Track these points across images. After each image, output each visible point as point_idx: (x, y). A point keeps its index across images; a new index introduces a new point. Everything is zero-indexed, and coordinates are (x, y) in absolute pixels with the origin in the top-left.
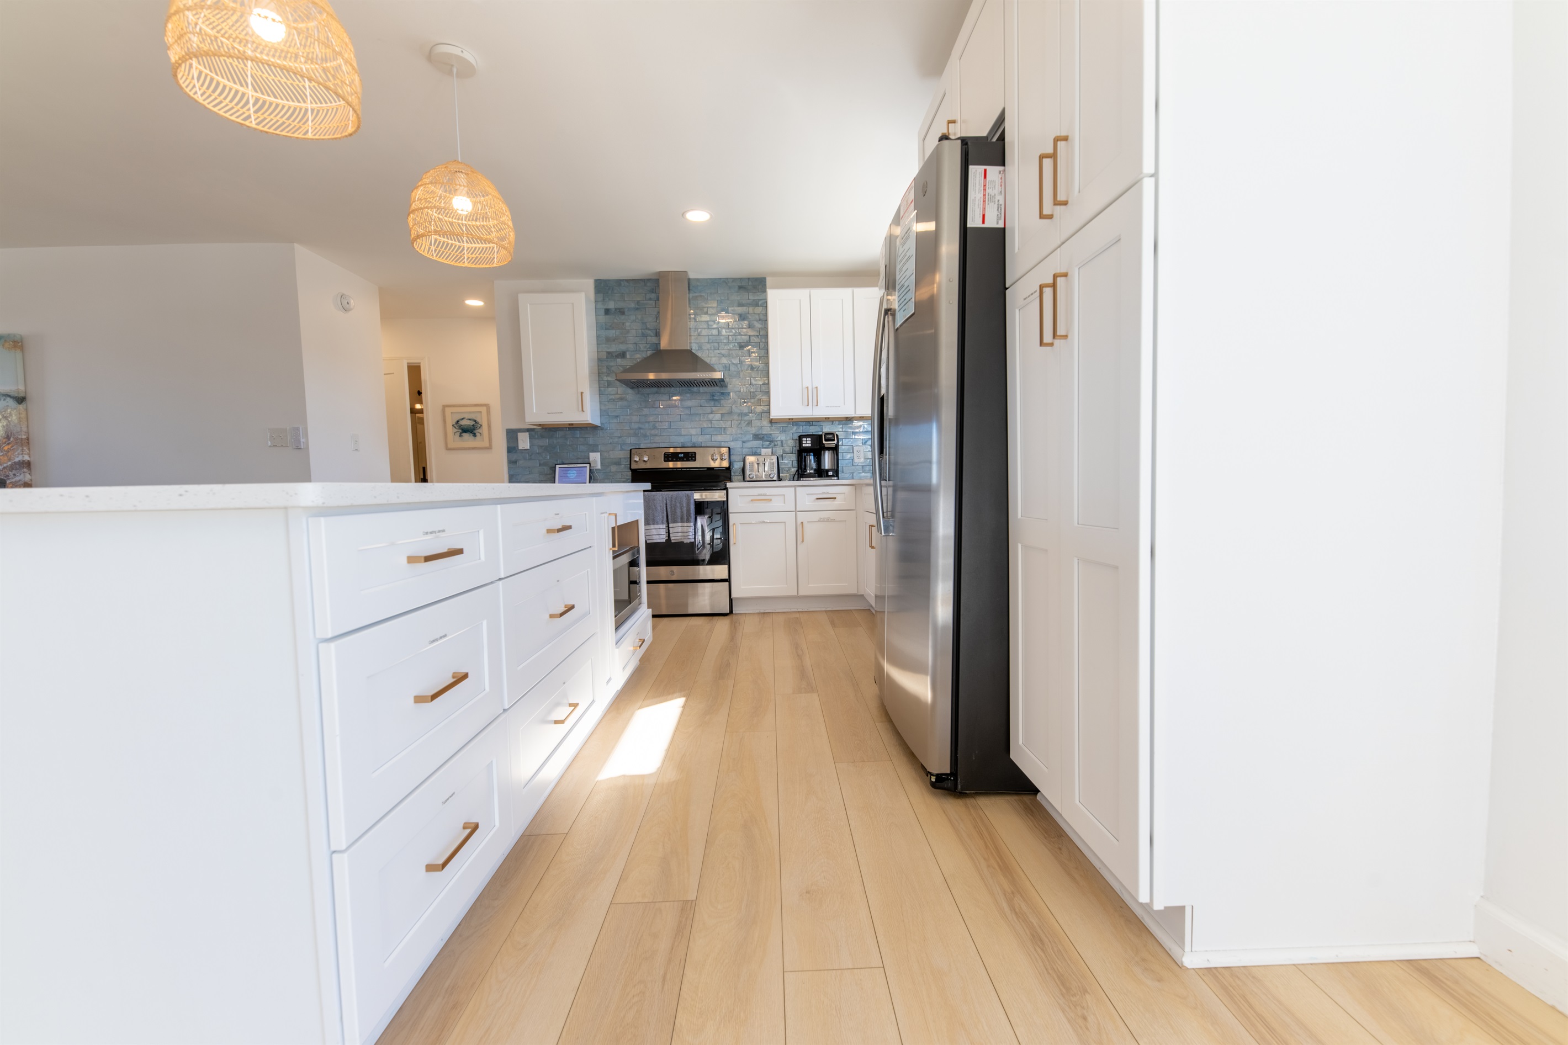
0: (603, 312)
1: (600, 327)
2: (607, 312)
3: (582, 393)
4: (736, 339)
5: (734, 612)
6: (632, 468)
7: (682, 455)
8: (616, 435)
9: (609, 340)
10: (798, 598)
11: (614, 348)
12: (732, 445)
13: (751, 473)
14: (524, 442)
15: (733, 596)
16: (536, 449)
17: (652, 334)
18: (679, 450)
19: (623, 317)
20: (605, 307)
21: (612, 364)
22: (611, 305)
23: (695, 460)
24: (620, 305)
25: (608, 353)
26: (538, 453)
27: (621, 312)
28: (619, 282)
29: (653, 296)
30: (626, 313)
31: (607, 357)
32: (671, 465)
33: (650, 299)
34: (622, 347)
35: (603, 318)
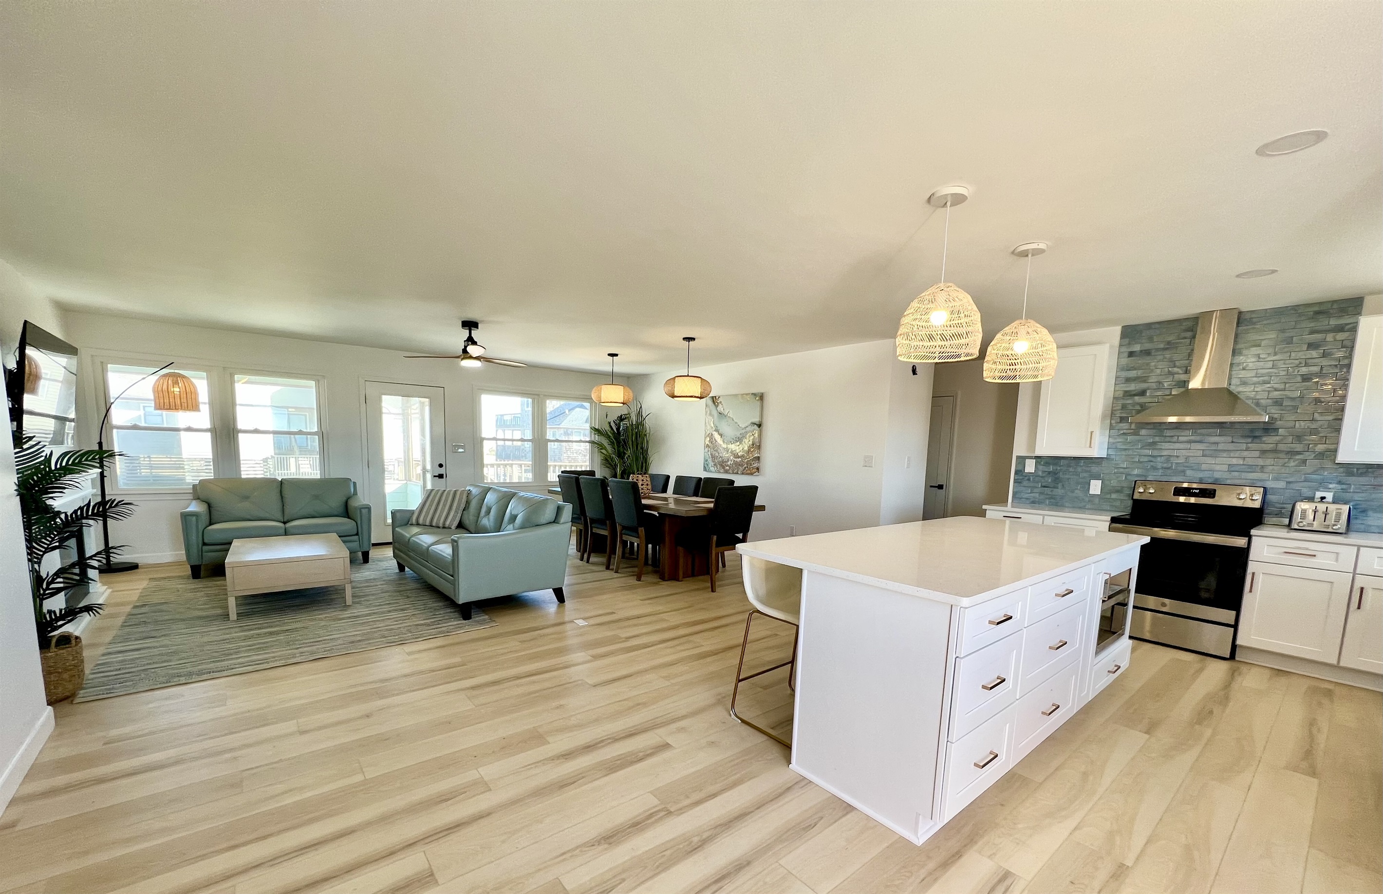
0: (1126, 354)
1: (1121, 368)
2: (1131, 354)
3: (1092, 433)
4: (1298, 371)
5: (1237, 659)
6: (1134, 498)
7: (1197, 491)
8: (1122, 466)
9: (1128, 380)
10: (1337, 667)
11: (1132, 387)
12: (1270, 484)
13: (1301, 520)
14: (1030, 467)
15: (1238, 642)
16: (1040, 473)
17: (1181, 372)
18: (1195, 486)
19: (1148, 358)
20: (1130, 350)
21: (1129, 402)
22: (1137, 348)
23: (1214, 497)
24: (1148, 346)
25: (1126, 392)
26: (1042, 477)
27: (1147, 353)
28: (1149, 326)
29: (1189, 334)
30: (1153, 354)
31: (1124, 396)
32: (1182, 499)
33: (1185, 338)
34: (1143, 386)
35: (1125, 361)
